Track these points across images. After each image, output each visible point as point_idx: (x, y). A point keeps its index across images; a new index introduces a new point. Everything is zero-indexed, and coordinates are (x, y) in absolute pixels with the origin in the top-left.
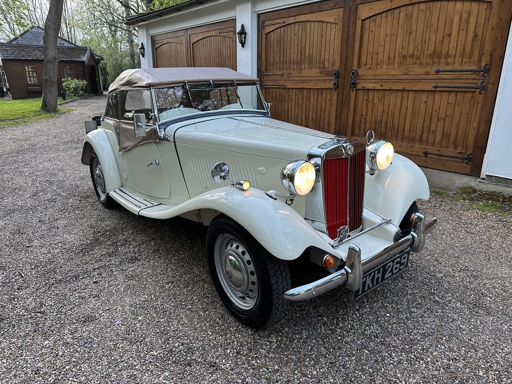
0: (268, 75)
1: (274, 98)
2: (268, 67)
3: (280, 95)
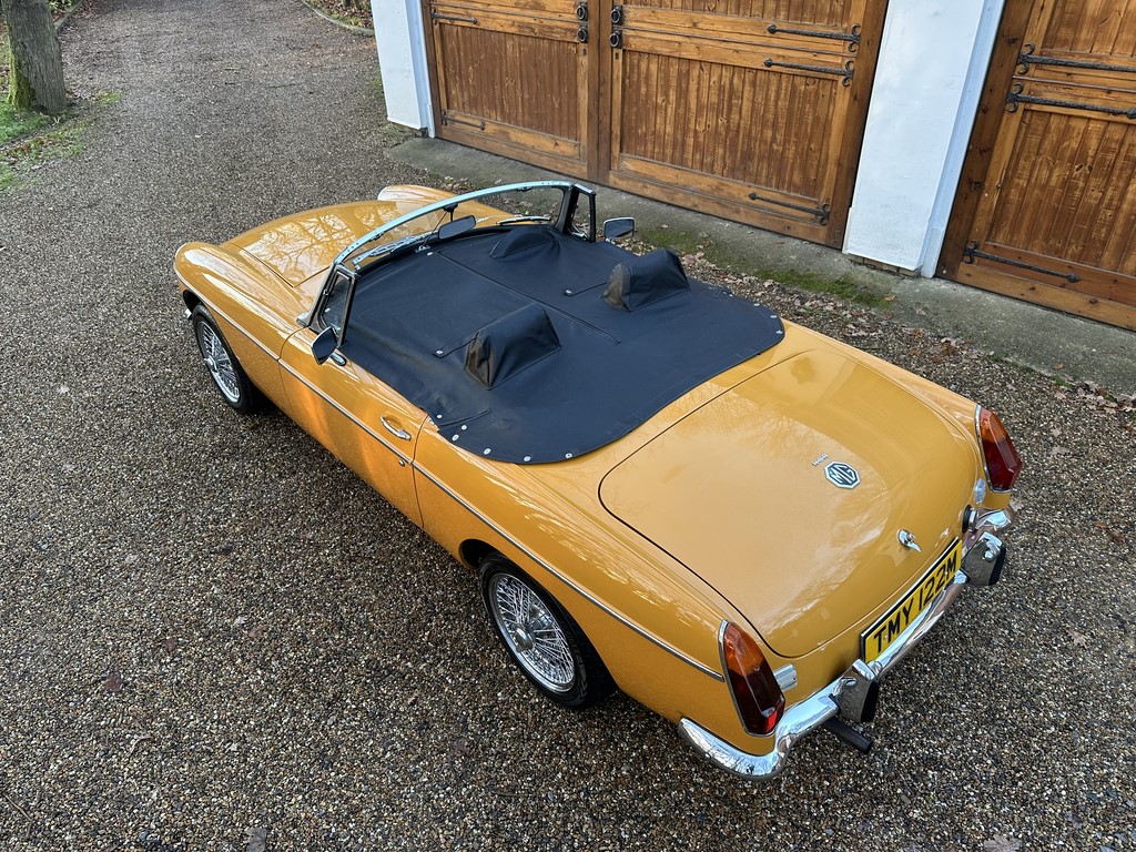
0: (1057, 64)
1: (1068, 154)
2: (1064, 33)
3: (1108, 150)
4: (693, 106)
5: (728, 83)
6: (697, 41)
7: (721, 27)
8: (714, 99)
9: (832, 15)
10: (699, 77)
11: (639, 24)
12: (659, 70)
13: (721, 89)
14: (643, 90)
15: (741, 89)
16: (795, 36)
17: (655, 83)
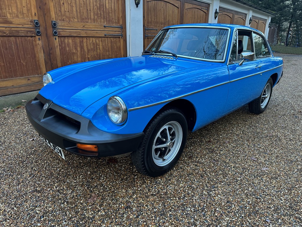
4: (86, 50)
5: (95, 42)
6: (85, 31)
7: (92, 27)
8: (92, 47)
9: (116, 23)
10: (87, 42)
11: (63, 27)
12: (73, 41)
13: (93, 44)
14: (67, 49)
15: (99, 43)
16: (110, 28)
17: (72, 46)
